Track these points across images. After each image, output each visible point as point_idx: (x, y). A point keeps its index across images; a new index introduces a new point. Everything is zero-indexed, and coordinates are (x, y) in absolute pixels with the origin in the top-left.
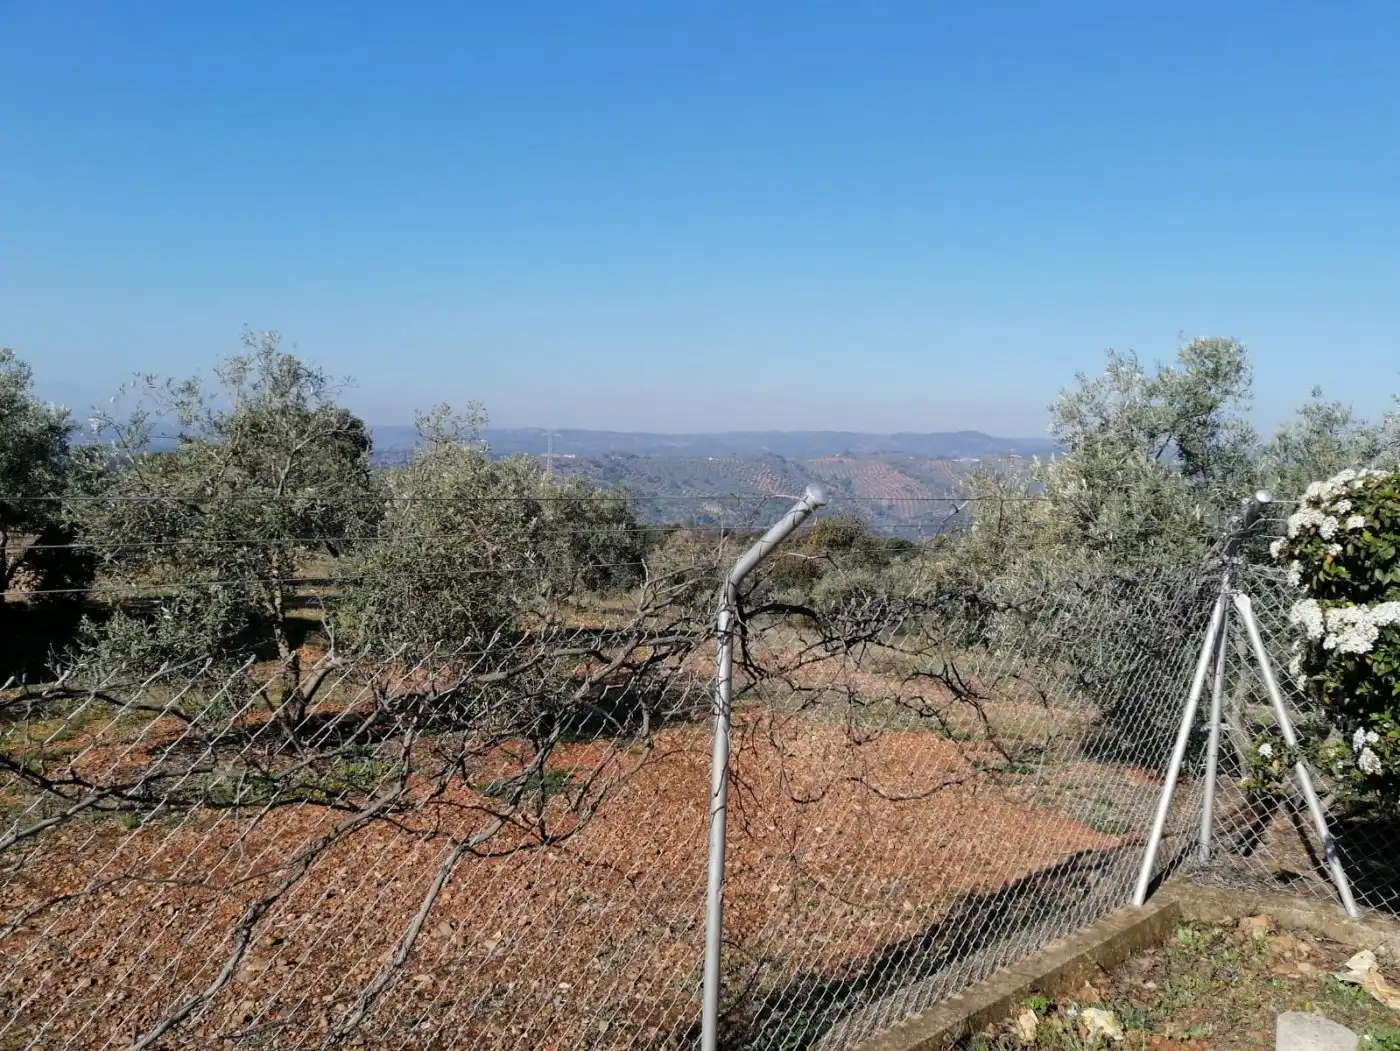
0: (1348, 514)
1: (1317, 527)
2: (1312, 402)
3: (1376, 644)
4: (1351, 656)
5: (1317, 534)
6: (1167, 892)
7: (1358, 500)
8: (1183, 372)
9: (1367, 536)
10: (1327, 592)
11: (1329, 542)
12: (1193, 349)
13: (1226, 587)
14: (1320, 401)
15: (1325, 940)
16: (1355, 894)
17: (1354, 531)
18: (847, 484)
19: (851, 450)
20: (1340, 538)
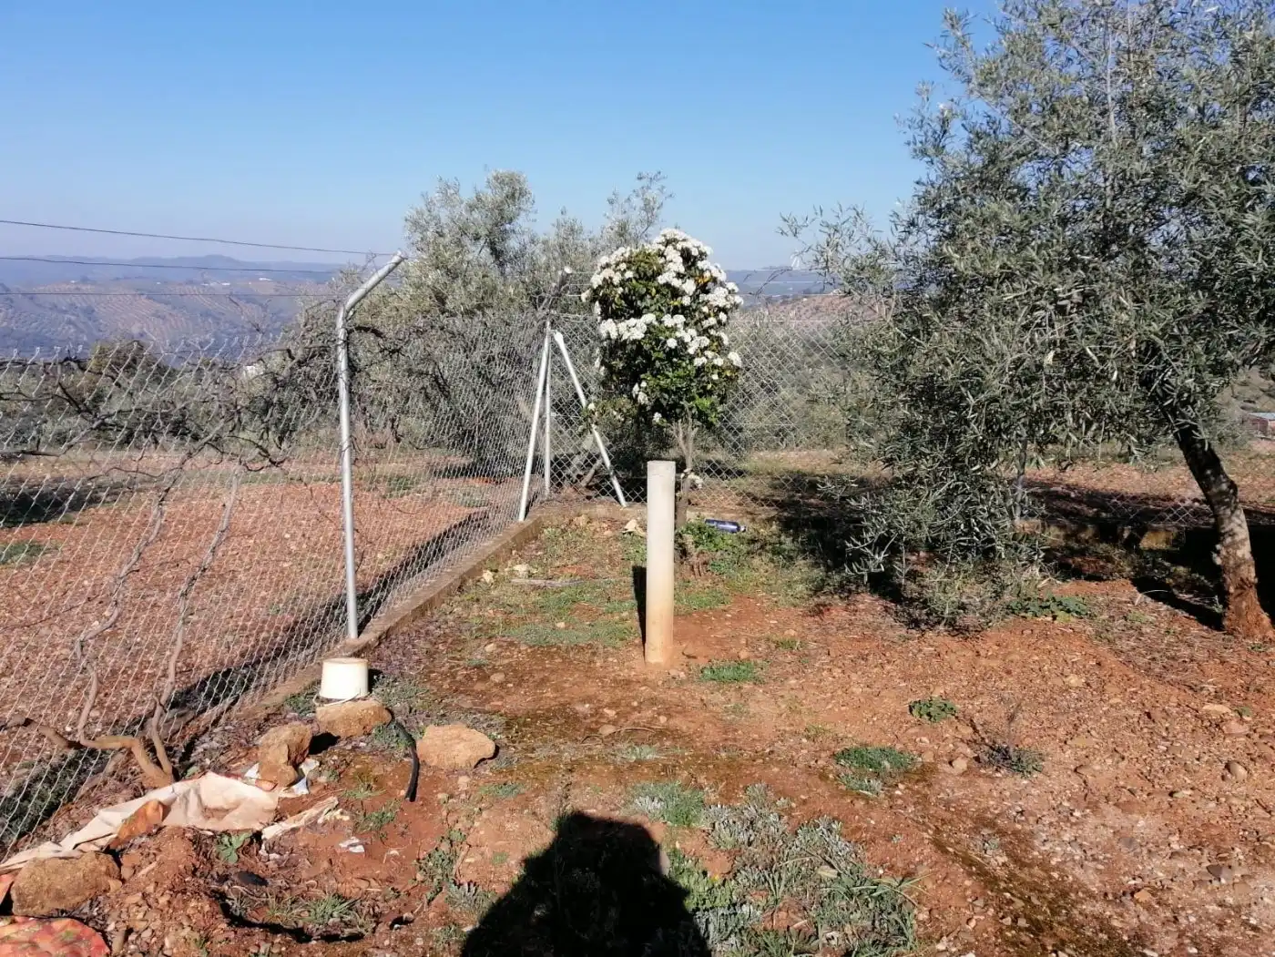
0: (625, 271)
1: (611, 278)
2: (560, 217)
3: (646, 333)
4: (634, 342)
5: (612, 283)
6: (536, 512)
7: (629, 262)
8: (491, 196)
9: (634, 281)
10: (617, 316)
11: (617, 287)
12: (496, 178)
13: (548, 328)
14: (567, 217)
15: (612, 520)
16: (625, 494)
17: (629, 279)
18: (89, 312)
19: (89, 277)
20: (622, 284)
